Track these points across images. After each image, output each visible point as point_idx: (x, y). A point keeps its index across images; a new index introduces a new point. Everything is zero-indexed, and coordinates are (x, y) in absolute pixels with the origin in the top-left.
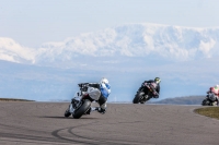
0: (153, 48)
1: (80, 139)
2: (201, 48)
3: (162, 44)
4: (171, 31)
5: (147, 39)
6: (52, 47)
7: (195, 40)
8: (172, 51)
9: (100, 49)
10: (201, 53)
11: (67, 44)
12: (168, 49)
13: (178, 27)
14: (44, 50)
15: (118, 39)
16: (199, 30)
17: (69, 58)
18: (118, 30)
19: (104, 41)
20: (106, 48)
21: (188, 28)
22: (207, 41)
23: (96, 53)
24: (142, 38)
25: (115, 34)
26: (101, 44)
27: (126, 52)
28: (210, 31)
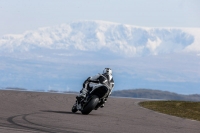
0: (104, 44)
1: (33, 126)
2: (148, 46)
3: (113, 40)
4: (122, 29)
5: (100, 36)
6: (12, 38)
7: (143, 38)
8: (121, 47)
9: (56, 42)
10: (147, 50)
11: (26, 36)
12: (118, 45)
13: (127, 26)
14: (5, 41)
15: (73, 34)
16: (147, 29)
17: (27, 49)
18: (73, 26)
19: (60, 35)
20: (62, 42)
21: (137, 27)
22: (153, 39)
23: (52, 46)
24: (95, 34)
25: (70, 30)
26: (57, 38)
27: (80, 46)
28: (157, 31)
